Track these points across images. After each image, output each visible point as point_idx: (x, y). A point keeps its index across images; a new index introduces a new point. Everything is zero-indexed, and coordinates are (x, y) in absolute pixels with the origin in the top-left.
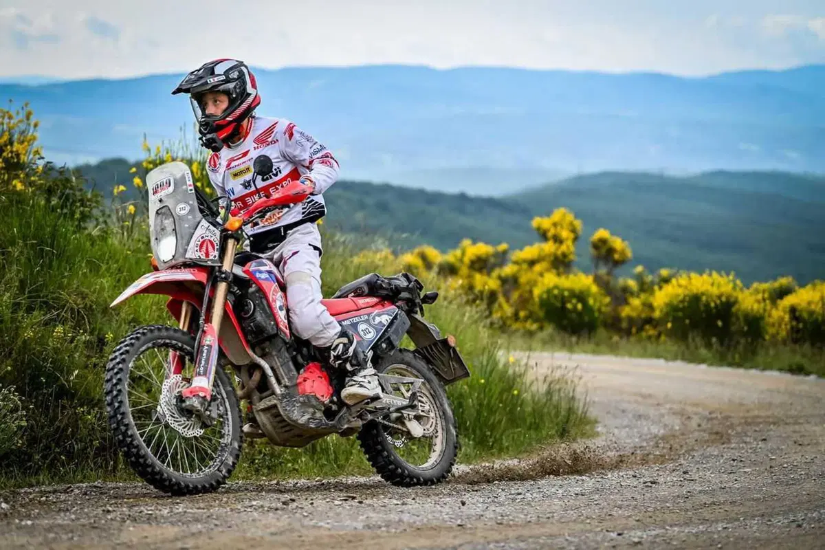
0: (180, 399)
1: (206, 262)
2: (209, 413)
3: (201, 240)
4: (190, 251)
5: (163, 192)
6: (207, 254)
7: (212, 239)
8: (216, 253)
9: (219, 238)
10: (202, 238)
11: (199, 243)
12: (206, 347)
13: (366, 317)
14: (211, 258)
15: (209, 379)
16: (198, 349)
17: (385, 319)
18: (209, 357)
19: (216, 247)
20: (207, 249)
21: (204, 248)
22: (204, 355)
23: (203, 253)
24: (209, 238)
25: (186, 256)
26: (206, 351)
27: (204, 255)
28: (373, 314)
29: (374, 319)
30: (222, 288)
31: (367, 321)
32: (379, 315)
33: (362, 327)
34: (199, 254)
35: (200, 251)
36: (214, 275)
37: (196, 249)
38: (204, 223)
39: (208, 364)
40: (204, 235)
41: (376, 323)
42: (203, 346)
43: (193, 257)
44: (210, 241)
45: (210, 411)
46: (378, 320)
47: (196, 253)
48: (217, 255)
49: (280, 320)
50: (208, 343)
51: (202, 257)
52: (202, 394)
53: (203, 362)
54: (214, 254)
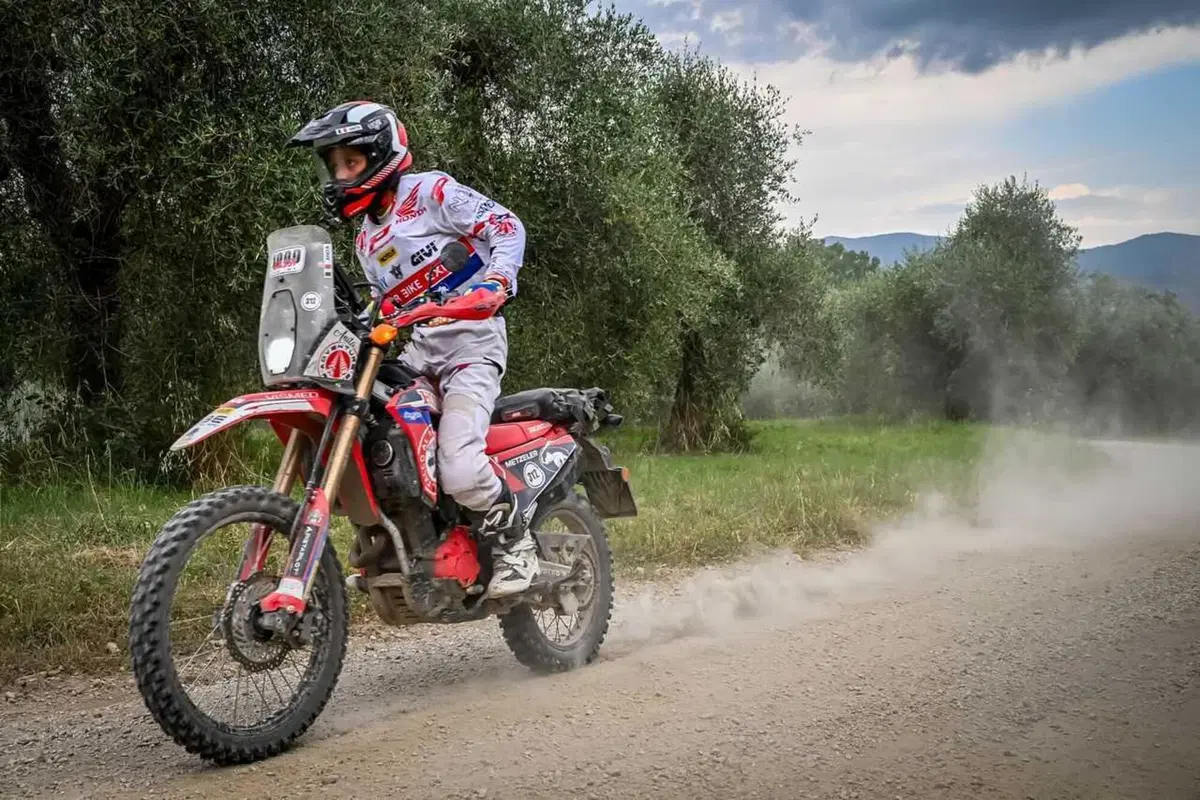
0: (257, 612)
1: (334, 383)
2: (298, 634)
3: (331, 352)
4: (313, 366)
5: (287, 268)
6: (337, 373)
7: (347, 351)
8: (351, 372)
9: (357, 350)
10: (334, 348)
11: (327, 356)
12: (309, 529)
13: (535, 453)
14: (342, 377)
15: (305, 582)
16: (298, 528)
17: (558, 458)
18: (313, 545)
19: (352, 363)
20: (338, 366)
21: (334, 362)
22: (305, 541)
23: (330, 370)
24: (344, 349)
25: (305, 373)
26: (308, 535)
27: (332, 373)
28: (544, 449)
29: (544, 456)
30: (351, 422)
31: (536, 460)
32: (552, 450)
33: (529, 468)
34: (325, 371)
35: (328, 368)
36: (341, 403)
37: (321, 363)
38: (340, 327)
39: (308, 559)
40: (337, 345)
41: (547, 463)
42: (305, 527)
43: (316, 374)
44: (344, 354)
45: (300, 631)
46: (549, 457)
47: (321, 369)
48: (351, 375)
49: (426, 480)
50: (313, 521)
51: (329, 376)
52: (290, 608)
53: (301, 555)
54: (347, 373)
